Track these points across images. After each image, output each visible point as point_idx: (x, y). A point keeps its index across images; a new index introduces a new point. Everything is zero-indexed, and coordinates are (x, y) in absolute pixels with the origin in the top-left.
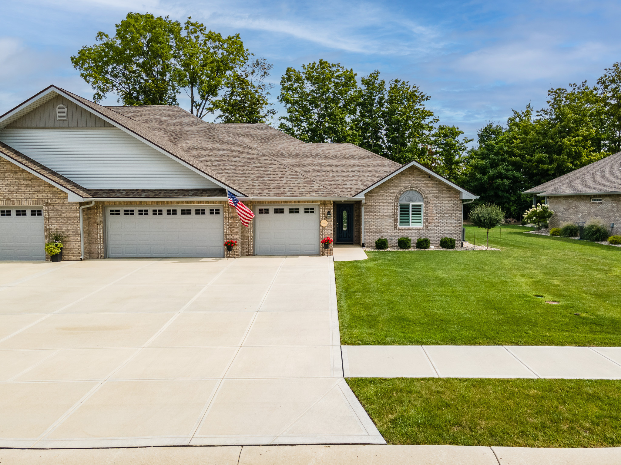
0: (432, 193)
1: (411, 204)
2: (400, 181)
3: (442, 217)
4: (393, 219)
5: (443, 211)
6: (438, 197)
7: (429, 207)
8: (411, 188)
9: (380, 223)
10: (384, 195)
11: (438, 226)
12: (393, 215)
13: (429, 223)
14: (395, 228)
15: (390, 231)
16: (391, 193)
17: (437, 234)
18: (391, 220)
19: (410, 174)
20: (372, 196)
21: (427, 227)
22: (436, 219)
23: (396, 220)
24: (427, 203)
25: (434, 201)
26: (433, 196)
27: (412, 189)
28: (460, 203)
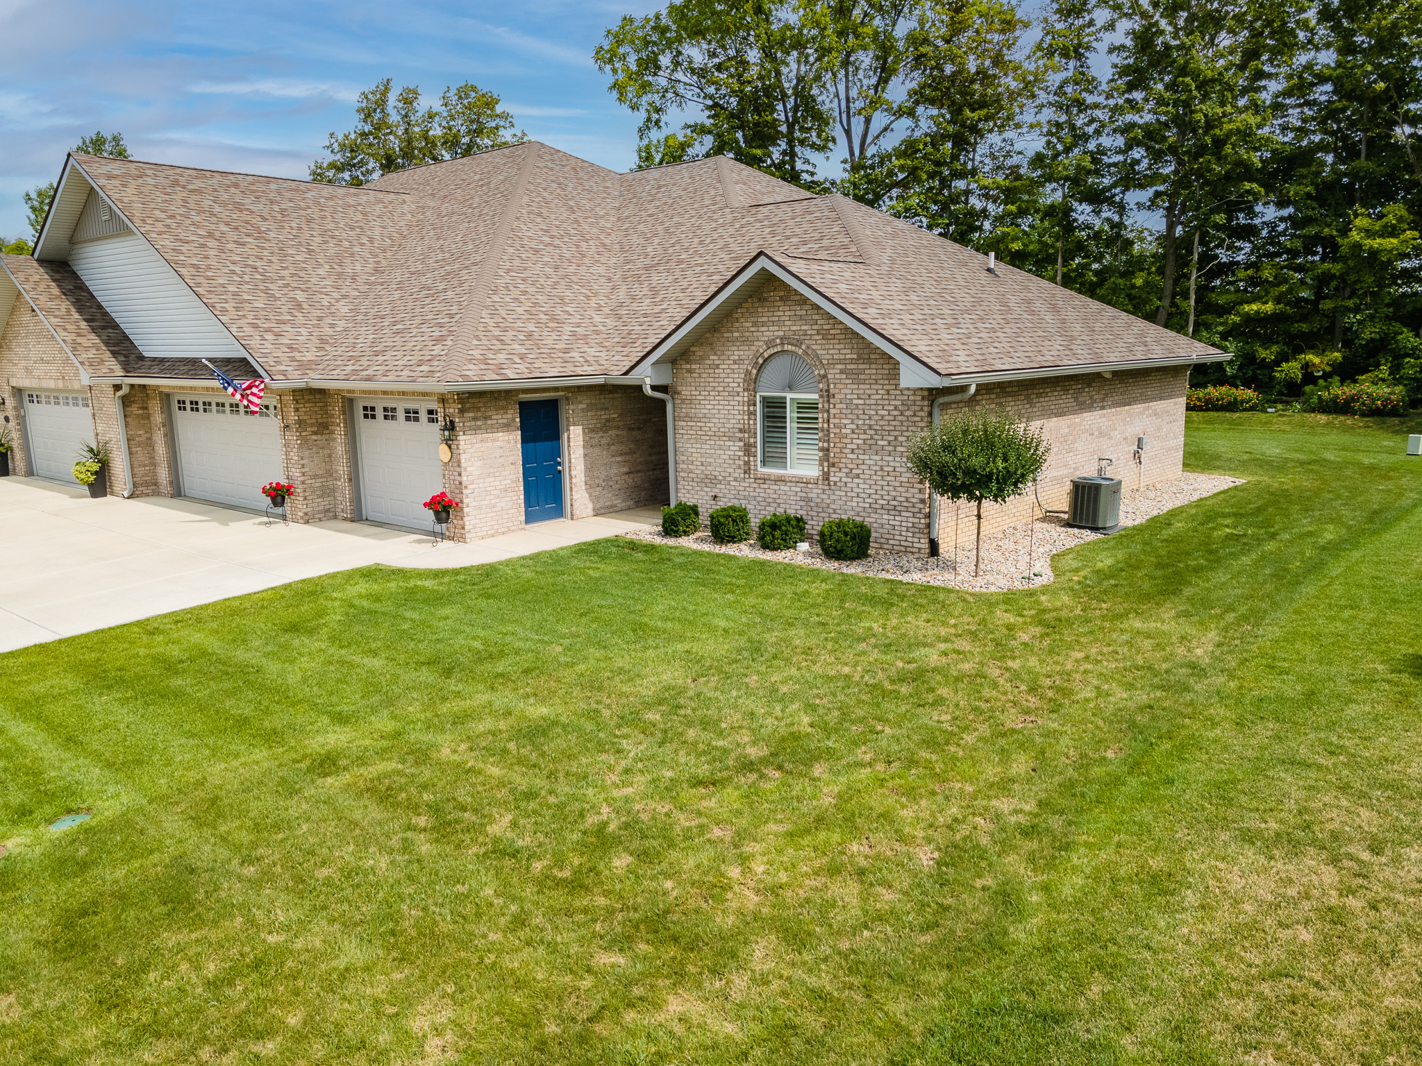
0: (840, 361)
1: (789, 396)
2: (755, 324)
3: (870, 447)
4: (741, 444)
5: (870, 427)
6: (855, 377)
7: (832, 411)
8: (782, 344)
9: (710, 456)
10: (717, 367)
11: (858, 476)
12: (741, 431)
13: (833, 465)
14: (745, 472)
15: (735, 479)
16: (735, 362)
17: (854, 504)
18: (736, 447)
19: (781, 298)
20: (690, 371)
21: (826, 477)
22: (853, 451)
23: (748, 449)
24: (828, 395)
25: (846, 391)
26: (842, 372)
27: (786, 347)
28: (923, 398)
